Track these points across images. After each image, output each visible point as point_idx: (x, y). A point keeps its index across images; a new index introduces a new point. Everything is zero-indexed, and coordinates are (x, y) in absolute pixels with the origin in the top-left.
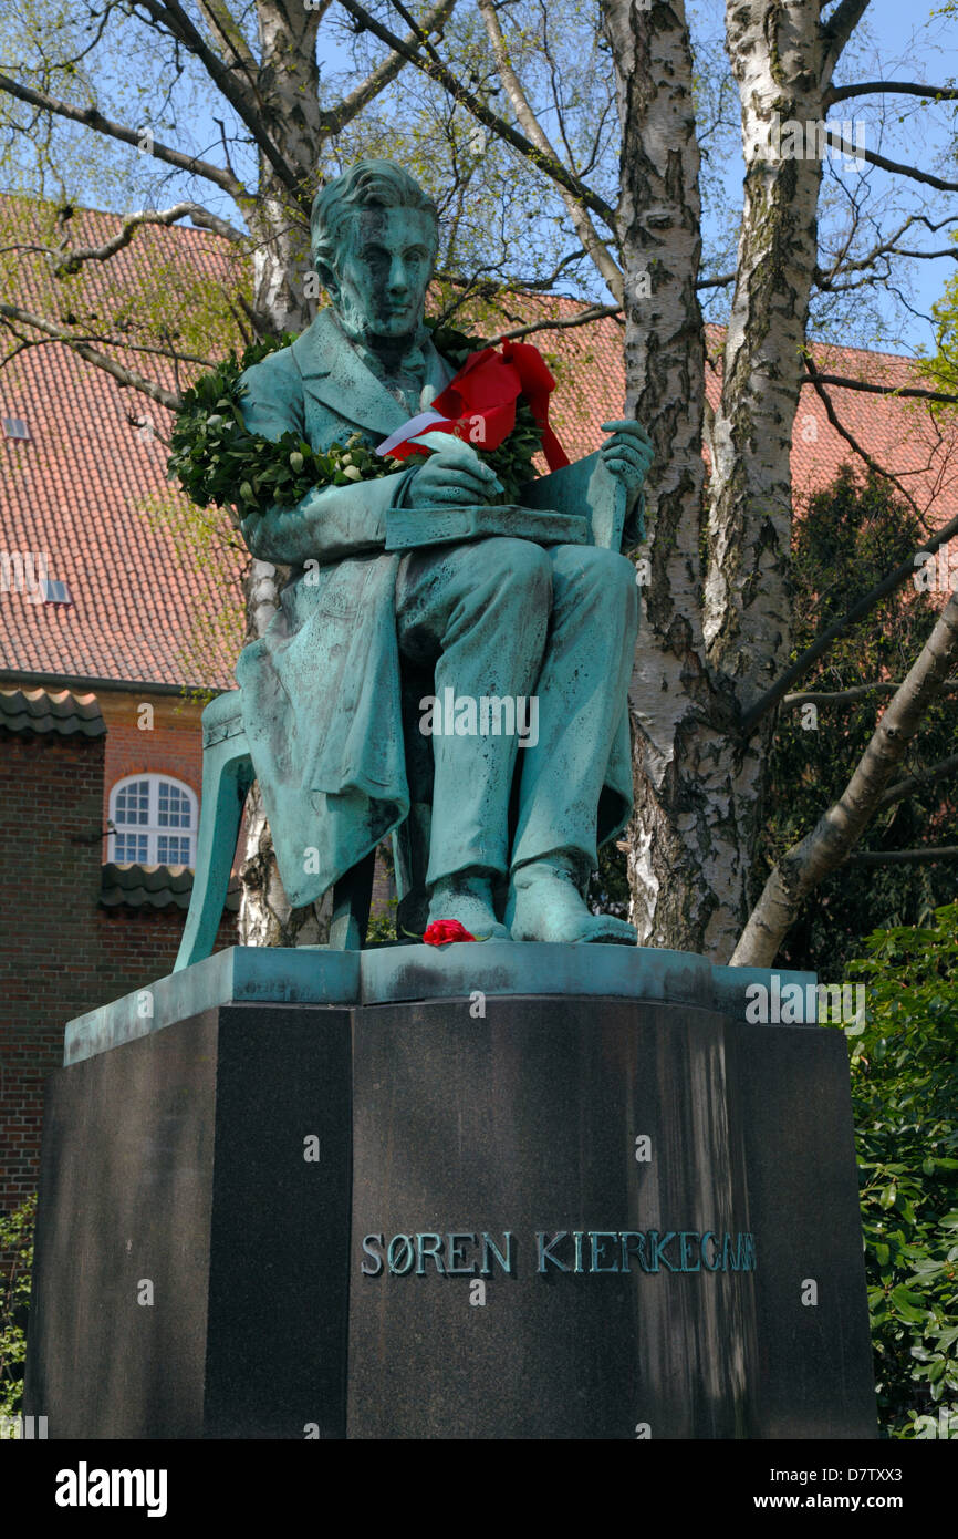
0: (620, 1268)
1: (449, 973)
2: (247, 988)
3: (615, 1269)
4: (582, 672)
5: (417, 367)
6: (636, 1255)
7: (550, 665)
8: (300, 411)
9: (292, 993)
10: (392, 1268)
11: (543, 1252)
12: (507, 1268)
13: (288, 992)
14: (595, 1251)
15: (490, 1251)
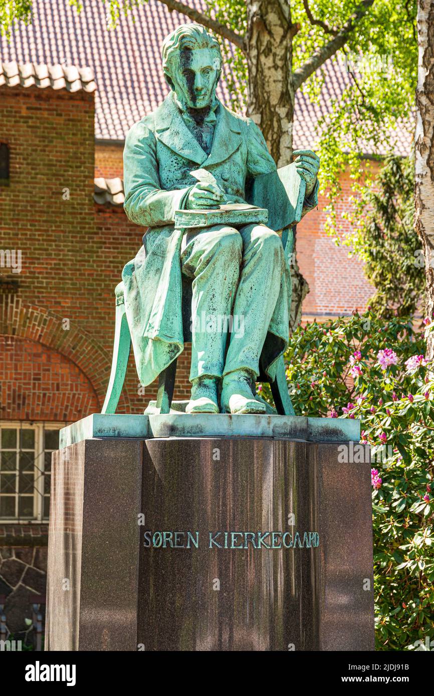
0: (244, 546)
1: (179, 427)
2: (99, 431)
3: (241, 547)
4: (254, 288)
5: (212, 122)
6: (251, 543)
7: (241, 284)
8: (154, 148)
9: (119, 433)
10: (155, 545)
11: (211, 540)
12: (197, 546)
13: (116, 432)
14: (233, 540)
15: (191, 539)
